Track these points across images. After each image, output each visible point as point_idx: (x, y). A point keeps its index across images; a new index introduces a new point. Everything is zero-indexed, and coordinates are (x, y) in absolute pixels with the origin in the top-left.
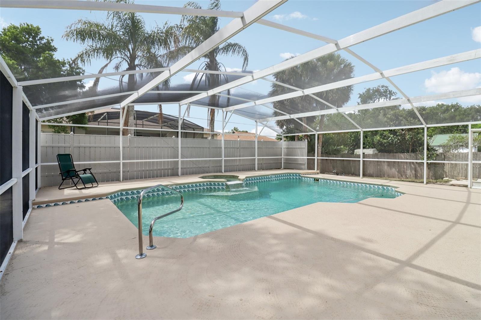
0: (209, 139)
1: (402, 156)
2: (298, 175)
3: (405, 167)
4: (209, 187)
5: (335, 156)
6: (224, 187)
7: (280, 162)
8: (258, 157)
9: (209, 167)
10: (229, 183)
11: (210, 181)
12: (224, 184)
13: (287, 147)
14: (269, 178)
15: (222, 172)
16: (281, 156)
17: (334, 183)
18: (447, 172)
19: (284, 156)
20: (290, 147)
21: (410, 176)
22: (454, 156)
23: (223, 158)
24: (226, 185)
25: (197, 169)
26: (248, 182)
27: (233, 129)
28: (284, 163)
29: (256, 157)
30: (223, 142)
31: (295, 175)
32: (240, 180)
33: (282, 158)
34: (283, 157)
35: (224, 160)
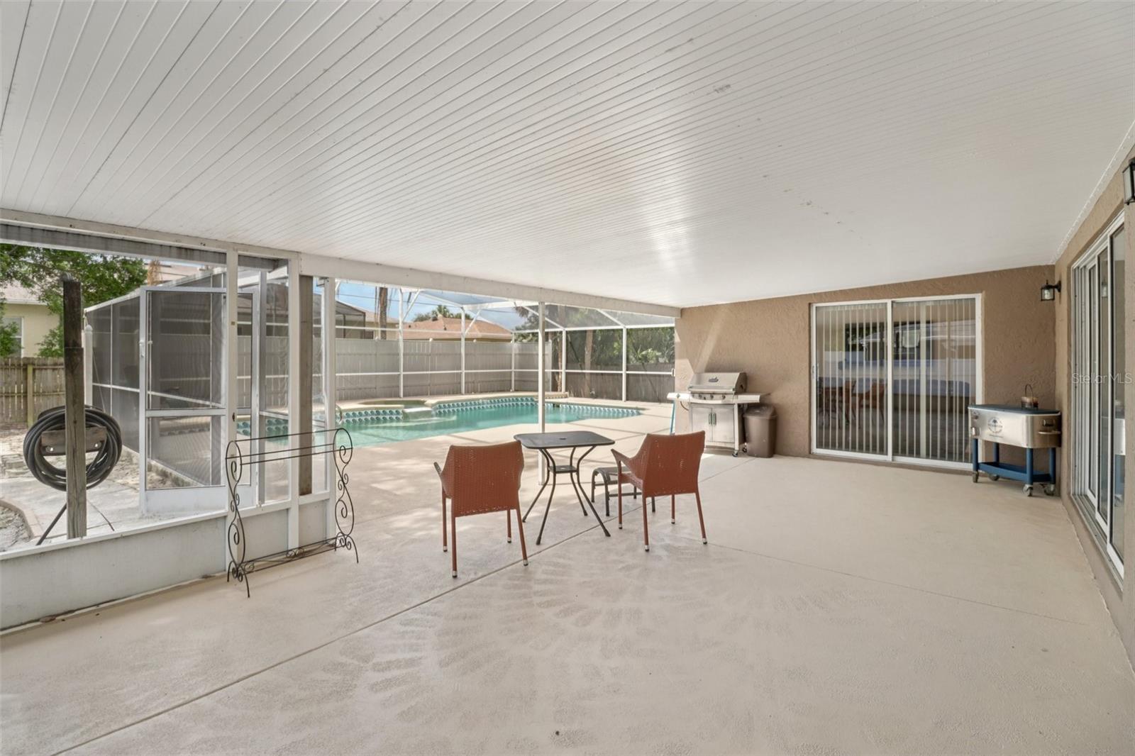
0: (376, 338)
2: (529, 399)
4: (374, 417)
5: (615, 367)
6: (401, 417)
7: (509, 379)
8: (465, 369)
9: (375, 388)
10: (408, 411)
11: (376, 408)
12: (401, 411)
13: (521, 352)
14: (479, 404)
15: (399, 397)
16: (511, 368)
19: (515, 368)
20: (524, 352)
23: (402, 373)
24: (404, 412)
25: (354, 391)
26: (441, 410)
27: (437, 310)
28: (515, 381)
29: (464, 371)
30: (401, 345)
31: (524, 399)
32: (427, 406)
33: (511, 372)
34: (513, 370)
35: (404, 375)
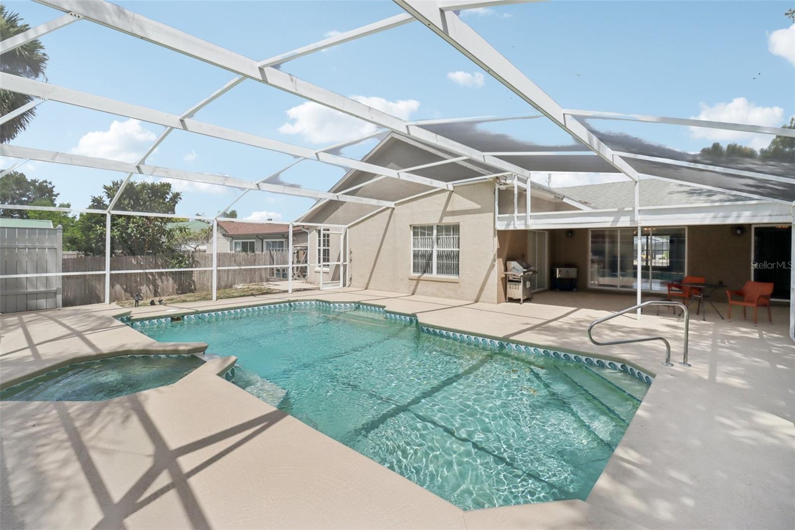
1: (133, 260)
3: (138, 280)
17: (218, 315)
18: (196, 281)
21: (147, 293)
22: (204, 258)
